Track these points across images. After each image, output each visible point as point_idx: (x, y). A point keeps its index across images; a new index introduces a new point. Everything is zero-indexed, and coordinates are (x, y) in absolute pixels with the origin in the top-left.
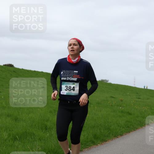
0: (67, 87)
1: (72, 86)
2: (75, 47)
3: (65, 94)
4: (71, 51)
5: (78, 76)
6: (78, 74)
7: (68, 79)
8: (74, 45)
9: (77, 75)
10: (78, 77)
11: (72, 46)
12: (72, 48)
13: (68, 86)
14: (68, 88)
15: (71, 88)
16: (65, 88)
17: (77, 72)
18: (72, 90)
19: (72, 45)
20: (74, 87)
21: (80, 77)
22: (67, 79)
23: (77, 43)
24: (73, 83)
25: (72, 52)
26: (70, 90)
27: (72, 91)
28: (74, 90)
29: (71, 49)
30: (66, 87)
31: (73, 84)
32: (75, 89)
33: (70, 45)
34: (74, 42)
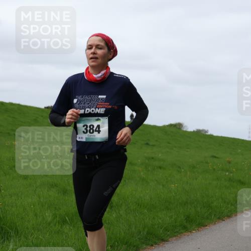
0: (87, 126)
1: (96, 124)
2: (99, 52)
3: (84, 140)
4: (91, 58)
5: (106, 104)
6: (106, 100)
7: (88, 110)
8: (98, 47)
9: (105, 102)
10: (106, 106)
11: (92, 50)
12: (94, 53)
13: (89, 125)
14: (88, 129)
15: (94, 129)
16: (83, 129)
17: (105, 97)
18: (96, 131)
19: (94, 48)
20: (98, 126)
21: (110, 107)
22: (86, 112)
23: (102, 44)
24: (97, 118)
25: (93, 62)
26: (93, 132)
27: (96, 133)
28: (99, 132)
29: (91, 56)
30: (84, 126)
31: (98, 120)
32: (101, 129)
33: (90, 47)
34: (97, 41)
